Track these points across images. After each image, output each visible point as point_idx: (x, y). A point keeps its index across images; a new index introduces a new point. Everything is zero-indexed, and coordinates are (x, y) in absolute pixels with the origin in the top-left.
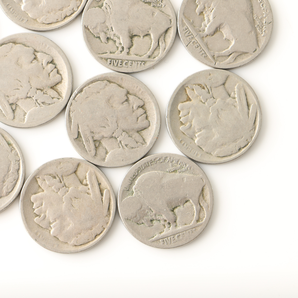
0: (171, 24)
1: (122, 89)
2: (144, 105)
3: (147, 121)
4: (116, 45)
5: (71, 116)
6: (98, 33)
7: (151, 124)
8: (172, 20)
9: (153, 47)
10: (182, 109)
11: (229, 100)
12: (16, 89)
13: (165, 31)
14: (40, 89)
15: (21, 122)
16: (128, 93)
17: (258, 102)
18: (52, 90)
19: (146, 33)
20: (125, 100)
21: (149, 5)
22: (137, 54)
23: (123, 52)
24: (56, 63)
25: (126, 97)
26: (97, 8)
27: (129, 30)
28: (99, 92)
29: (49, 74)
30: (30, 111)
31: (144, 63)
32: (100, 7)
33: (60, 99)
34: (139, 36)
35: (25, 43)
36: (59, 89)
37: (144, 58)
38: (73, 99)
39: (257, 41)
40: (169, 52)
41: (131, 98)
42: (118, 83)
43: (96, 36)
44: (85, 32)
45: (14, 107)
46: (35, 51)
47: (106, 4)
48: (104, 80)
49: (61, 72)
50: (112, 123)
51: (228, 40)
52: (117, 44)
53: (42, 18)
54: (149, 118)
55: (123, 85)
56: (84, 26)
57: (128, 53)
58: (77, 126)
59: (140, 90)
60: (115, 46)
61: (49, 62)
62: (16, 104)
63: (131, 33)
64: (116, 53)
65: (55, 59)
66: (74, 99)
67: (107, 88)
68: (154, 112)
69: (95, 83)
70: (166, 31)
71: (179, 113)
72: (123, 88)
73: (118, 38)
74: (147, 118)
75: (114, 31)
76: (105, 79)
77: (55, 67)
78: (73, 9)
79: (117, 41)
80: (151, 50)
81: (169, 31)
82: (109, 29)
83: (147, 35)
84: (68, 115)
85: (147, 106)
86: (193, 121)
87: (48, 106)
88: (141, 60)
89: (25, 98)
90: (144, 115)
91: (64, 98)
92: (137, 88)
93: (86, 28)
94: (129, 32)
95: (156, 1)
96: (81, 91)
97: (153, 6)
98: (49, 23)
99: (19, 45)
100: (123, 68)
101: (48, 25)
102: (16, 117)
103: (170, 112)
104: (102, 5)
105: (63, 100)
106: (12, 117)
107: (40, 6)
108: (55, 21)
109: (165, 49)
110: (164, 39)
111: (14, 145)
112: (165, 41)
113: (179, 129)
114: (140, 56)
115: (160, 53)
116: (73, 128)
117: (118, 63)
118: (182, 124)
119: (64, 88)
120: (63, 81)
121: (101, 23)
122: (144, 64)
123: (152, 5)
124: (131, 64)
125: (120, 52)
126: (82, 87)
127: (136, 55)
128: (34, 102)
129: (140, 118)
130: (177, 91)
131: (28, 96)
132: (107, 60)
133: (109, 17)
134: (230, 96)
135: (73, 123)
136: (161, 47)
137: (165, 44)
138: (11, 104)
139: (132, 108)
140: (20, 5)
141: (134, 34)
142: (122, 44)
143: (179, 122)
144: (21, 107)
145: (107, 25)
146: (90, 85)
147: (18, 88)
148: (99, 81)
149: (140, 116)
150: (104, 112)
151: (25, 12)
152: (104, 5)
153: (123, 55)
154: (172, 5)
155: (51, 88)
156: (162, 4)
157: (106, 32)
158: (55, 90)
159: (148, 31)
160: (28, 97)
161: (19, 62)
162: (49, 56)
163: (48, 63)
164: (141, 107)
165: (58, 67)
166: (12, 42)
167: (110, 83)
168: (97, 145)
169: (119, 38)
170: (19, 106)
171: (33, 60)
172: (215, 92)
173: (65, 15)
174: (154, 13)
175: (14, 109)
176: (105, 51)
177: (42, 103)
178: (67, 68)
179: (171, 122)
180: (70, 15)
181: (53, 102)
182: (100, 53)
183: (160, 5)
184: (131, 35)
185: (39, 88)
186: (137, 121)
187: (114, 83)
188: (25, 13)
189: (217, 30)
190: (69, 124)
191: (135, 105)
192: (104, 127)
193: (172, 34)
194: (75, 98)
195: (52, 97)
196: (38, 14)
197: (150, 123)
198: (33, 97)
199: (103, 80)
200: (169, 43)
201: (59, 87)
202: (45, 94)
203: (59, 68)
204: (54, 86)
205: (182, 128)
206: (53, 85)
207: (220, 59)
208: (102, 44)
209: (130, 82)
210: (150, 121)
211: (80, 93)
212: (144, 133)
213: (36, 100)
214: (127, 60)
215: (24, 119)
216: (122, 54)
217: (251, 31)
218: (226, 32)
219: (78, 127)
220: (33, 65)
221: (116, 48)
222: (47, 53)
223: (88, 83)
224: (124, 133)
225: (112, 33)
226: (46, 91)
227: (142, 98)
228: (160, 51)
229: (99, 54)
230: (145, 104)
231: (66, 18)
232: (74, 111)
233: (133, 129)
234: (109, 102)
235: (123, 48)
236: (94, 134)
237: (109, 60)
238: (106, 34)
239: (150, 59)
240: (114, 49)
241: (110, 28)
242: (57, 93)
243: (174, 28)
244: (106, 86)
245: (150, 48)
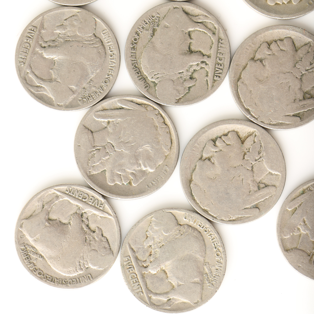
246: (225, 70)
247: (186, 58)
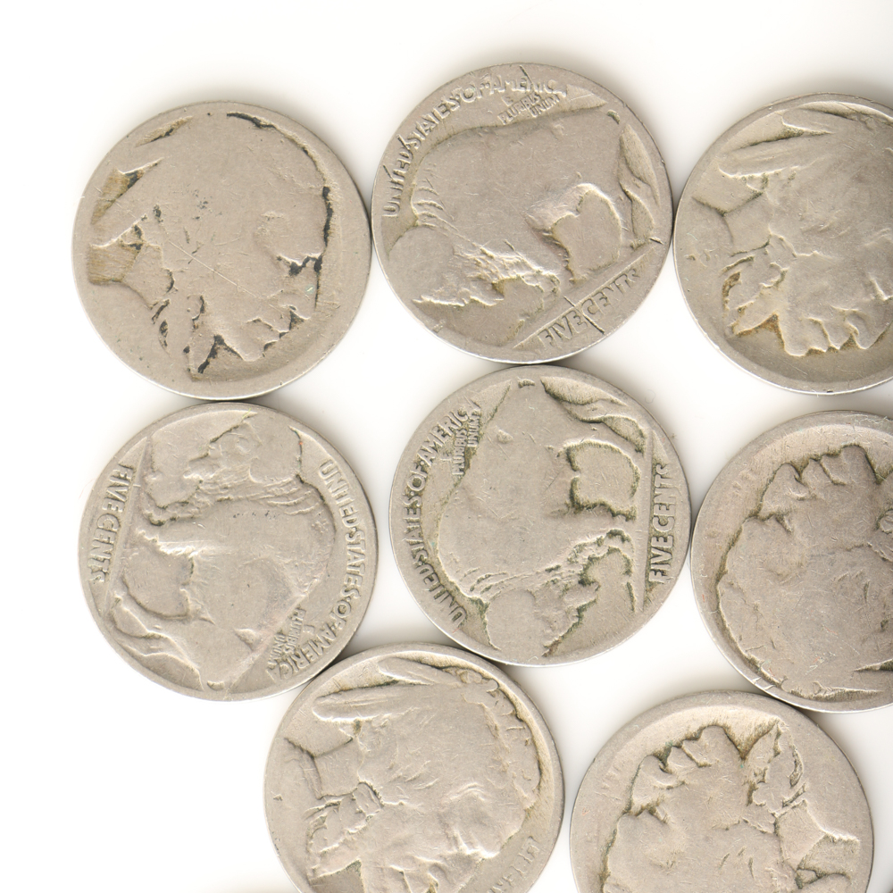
0: (533, 385)
1: (743, 536)
2: (792, 464)
3: (842, 454)
4: (603, 557)
5: (833, 693)
6: (567, 613)
7: (853, 441)
8: (522, 381)
9: (607, 439)
10: (803, 343)
11: (771, 198)
12: (751, 871)
13: (555, 401)
14: (750, 795)
15: (857, 853)
16: (754, 515)
17: (777, 106)
18: (749, 757)
19: (563, 461)
20: (777, 525)
21: (474, 454)
22: (629, 488)
23: (626, 534)
24: (663, 744)
25: (767, 522)
26: (486, 619)
27: (554, 517)
28: (756, 608)
29: (700, 767)
30: (818, 825)
31: (658, 468)
32: (483, 608)
33: (780, 729)
34: (574, 483)
35: (603, 843)
36: (747, 735)
37: (641, 466)
38: (778, 690)
39: (583, 111)
40: (623, 389)
41: (769, 506)
42: (725, 547)
43: (576, 620)
44: (565, 656)
45: (806, 876)
46: (627, 811)
47: (472, 589)
48: (716, 591)
49: (694, 728)
50: (853, 565)
51: (581, 204)
52: (601, 552)
53: (522, 791)
54: (835, 446)
55: (731, 532)
56: (545, 659)
57: (627, 520)
58: (863, 674)
59: (745, 479)
60: (607, 558)
61: (662, 766)
62: (799, 868)
63: (565, 508)
64: (629, 557)
65: (651, 748)
66: (778, 686)
67: (742, 583)
68: (816, 433)
69: (725, 619)
70: (557, 398)
71: (816, 352)
72: (739, 532)
73: (581, 551)
74: (832, 455)
75: (560, 564)
76: (713, 589)
77: (679, 747)
78: (492, 695)
79: (591, 553)
80: (617, 444)
81: (557, 389)
82: (553, 578)
83: (570, 460)
84: (829, 704)
85: (797, 454)
86: (840, 308)
87: (803, 766)
88: (649, 477)
89: (779, 841)
90: (824, 465)
91: (776, 717)
92: (740, 489)
93: (551, 653)
94: (561, 515)
95: (463, 434)
96: (751, 664)
97: (478, 441)
98: (537, 770)
99: (609, 863)
100: (677, 533)
101: (544, 771)
102: (840, 867)
103: (813, 381)
104: (478, 602)
105: (781, 721)
106: (841, 882)
107: (483, 799)
108: (531, 751)
109: (612, 401)
110: (583, 405)
112: (588, 403)
113: (867, 351)
114: (638, 479)
115: (625, 417)
116: (870, 688)
117: (662, 550)
118: (849, 344)
119: (745, 717)
120: (721, 723)
121: (535, 605)
122: (662, 468)
123: (475, 446)
124: (663, 508)
125: (626, 542)
126: (739, 660)
127: (633, 493)
128: (791, 812)
129: (835, 477)
130: (747, 361)
131: (770, 830)
132: (651, 585)
133: (516, 581)
134: (757, 195)
135: (854, 687)
136: (608, 415)
137: (596, 401)
138: (800, 884)
139: (802, 504)
140: (481, 863)
141: (568, 501)
142: (599, 537)
143: (843, 352)
144: (807, 852)
145: (539, 585)
146: (733, 636)
147: (747, 863)
148: (718, 608)
149: (829, 476)
150: (820, 590)
151: (502, 847)
152: (476, 596)
153: (635, 533)
154: (473, 382)
155: (743, 758)
156: (469, 414)
157: (562, 588)
158: (752, 747)
159: (558, 456)
160: (775, 832)
161: (663, 863)
162: (642, 766)
163: (665, 770)
164: (799, 473)
165: (676, 738)
166: (602, 887)
167: (726, 573)
169: (581, 548)
170: (802, 861)
171: (657, 818)
172: (747, 242)
173: (511, 719)
174: (498, 436)
175: (813, 874)
176: (623, 592)
177: (792, 786)
178: (680, 710)
179: (844, 380)
180: (512, 703)
181: (791, 752)
182: (630, 606)
183: (474, 418)
184: (572, 510)
185: (744, 799)
186: (843, 485)
187: (724, 559)
188: (508, 847)
189: (550, 240)
190: (858, 699)
191: (794, 493)
192: (865, 590)
193: (563, 382)
194: (776, 681)
195: (772, 754)
196: (509, 805)
197: (851, 445)
198: (773, 815)
199: (717, 595)
200: (594, 389)
201: (741, 734)
202: (766, 778)
203: (681, 737)
204: (738, 750)
205: (863, 345)
206: (735, 752)
207: (641, 229)
208: (601, 601)
209: (721, 508)
210: (843, 444)
211: (757, 668)
212: (880, 464)
213: (785, 805)
214: (651, 521)
215: (846, 843)
216: (630, 537)
217: (552, 131)
218: (555, 213)
219: (867, 670)
220: (671, 818)
221: (614, 557)
222: (632, 775)
223: (728, 642)
224: (882, 527)
225: (564, 570)
226: (756, 775)
227: (771, 472)
228: (621, 416)
229: (633, 609)
230: (788, 461)
231: (522, 715)
232: (816, 684)
233: (871, 497)
234: (784, 575)
235: (612, 534)
236: (887, 621)
237: (652, 578)
238: (568, 590)
239: (646, 447)
240: (616, 563)
241: (550, 577)
242: (760, 740)
243: (546, 375)
244: (735, 585)
245: (612, 449)
246: (678, 554)
247: (565, 526)
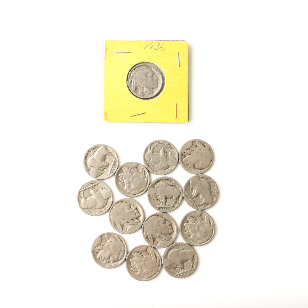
0: (181, 194)
1: (163, 219)
5: (144, 229)
8: (181, 192)
9: (174, 202)
10: (186, 226)
11: (203, 222)
15: (125, 232)
16: (165, 220)
17: (214, 222)
20: (164, 223)
21: (172, 187)
22: (168, 205)
28: (154, 220)
29: (135, 213)
30: (129, 227)
32: (154, 188)
33: (140, 223)
34: (169, 198)
37: (171, 206)
38: (144, 223)
39: (213, 199)
40: (180, 204)
41: (166, 222)
43: (153, 199)
44: (148, 197)
45: (122, 226)
46: (130, 205)
49: (140, 213)
50: (159, 232)
51: (202, 199)
52: (161, 202)
53: (133, 192)
54: (173, 229)
55: (163, 217)
57: (165, 205)
59: (170, 219)
64: (160, 205)
67: (157, 218)
68: (175, 227)
69: (153, 216)
70: (179, 196)
74: (172, 229)
78: (144, 189)
81: (180, 196)
83: (172, 198)
85: (172, 225)
86: (190, 230)
87: (136, 226)
92: (168, 218)
93: (149, 196)
94: (165, 197)
95: (175, 185)
96: (148, 219)
98: (135, 194)
99: (124, 203)
100: (163, 211)
102: (124, 230)
103: (181, 227)
106: (122, 230)
107: (131, 188)
108: (137, 193)
110: (178, 199)
111: (123, 241)
116: (145, 234)
117: (161, 209)
118: (186, 231)
119: (141, 219)
121: (155, 194)
122: (171, 209)
124: (166, 209)
128: (130, 224)
129: (170, 229)
130: (184, 219)
131: (128, 222)
132: (157, 208)
133: (157, 192)
134: (203, 220)
135: (145, 232)
136: (177, 202)
137: (179, 201)
138: (122, 225)
140: (124, 187)
141: (167, 198)
142: (163, 201)
144: (125, 226)
145: (157, 194)
146: (151, 217)
147: (124, 219)
150: (156, 228)
152: (156, 187)
153: (163, 206)
154: (181, 186)
156: (177, 186)
161: (124, 209)
162: (135, 207)
163: (135, 209)
164: (170, 225)
165: (139, 210)
167: (158, 216)
168: (154, 240)
169: (161, 199)
171: (129, 208)
172: (198, 219)
173: (141, 191)
174: (174, 189)
176: (156, 204)
177: (133, 224)
178: (142, 211)
179: (181, 230)
180: (143, 191)
181: (137, 224)
182: (154, 205)
188: (126, 191)
189: (198, 195)
191: (168, 224)
192: (156, 233)
193: (181, 197)
194: (146, 222)
195: (137, 222)
196: (131, 191)
197: (174, 231)
198: (130, 222)
199: (156, 215)
201: (139, 218)
204: (137, 218)
205: (185, 233)
207: (199, 206)
209: (166, 216)
212: (171, 235)
217: (211, 196)
218: (201, 196)
219: (147, 233)
220: (129, 210)
221: (160, 203)
224: (164, 235)
225: (159, 197)
226: (134, 220)
228: (177, 204)
232: (145, 227)
233: (167, 234)
234: (158, 223)
235: (163, 203)
236: (153, 236)
239: (173, 207)
242: (139, 221)
246: (161, 211)
